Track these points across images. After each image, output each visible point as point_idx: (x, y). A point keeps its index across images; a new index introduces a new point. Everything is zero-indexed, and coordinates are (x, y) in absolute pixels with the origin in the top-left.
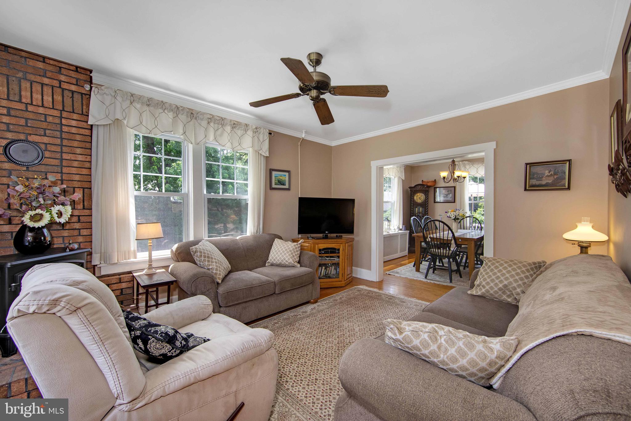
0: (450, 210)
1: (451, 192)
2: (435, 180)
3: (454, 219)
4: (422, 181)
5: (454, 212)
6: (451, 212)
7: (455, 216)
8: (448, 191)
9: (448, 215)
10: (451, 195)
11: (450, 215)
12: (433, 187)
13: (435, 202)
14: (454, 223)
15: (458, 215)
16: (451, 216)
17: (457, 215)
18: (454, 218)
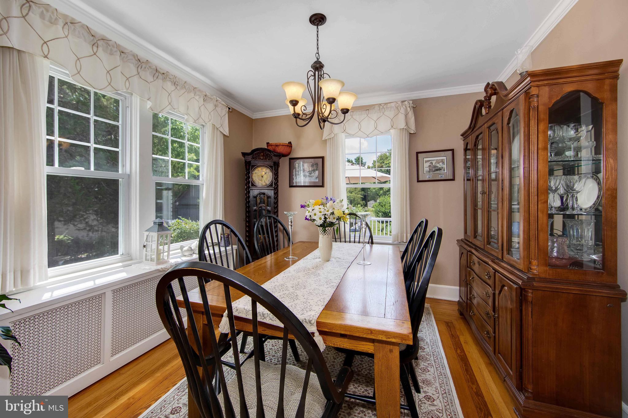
0: (312, 201)
1: (317, 167)
2: (290, 143)
3: (321, 226)
4: (268, 143)
5: (322, 207)
6: (316, 204)
7: (323, 217)
8: (312, 166)
9: (307, 214)
10: (317, 172)
11: (312, 214)
12: (287, 158)
13: (291, 186)
14: (321, 236)
15: (333, 213)
16: (314, 217)
17: (329, 213)
18: (321, 222)
